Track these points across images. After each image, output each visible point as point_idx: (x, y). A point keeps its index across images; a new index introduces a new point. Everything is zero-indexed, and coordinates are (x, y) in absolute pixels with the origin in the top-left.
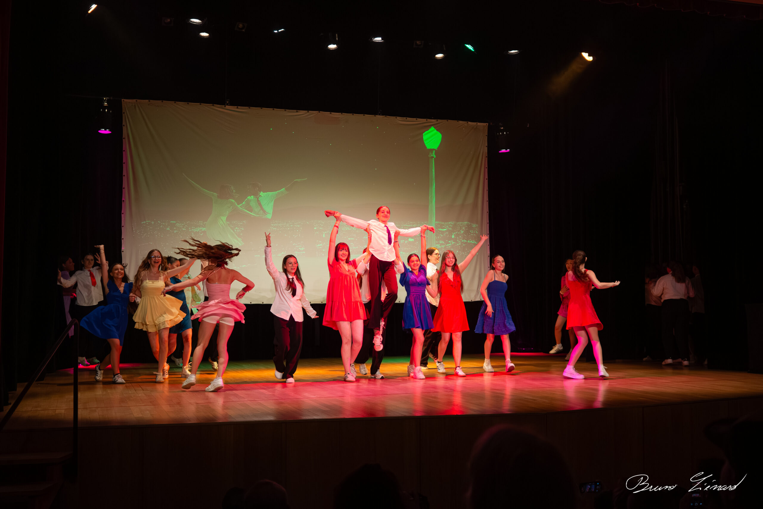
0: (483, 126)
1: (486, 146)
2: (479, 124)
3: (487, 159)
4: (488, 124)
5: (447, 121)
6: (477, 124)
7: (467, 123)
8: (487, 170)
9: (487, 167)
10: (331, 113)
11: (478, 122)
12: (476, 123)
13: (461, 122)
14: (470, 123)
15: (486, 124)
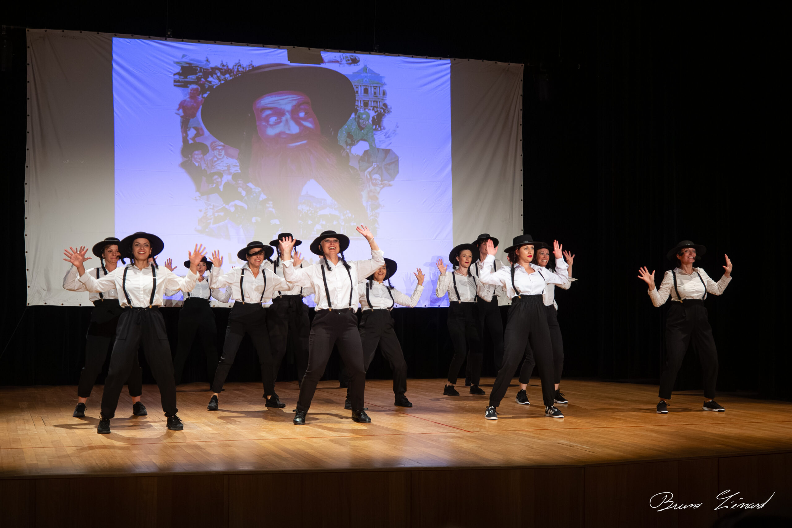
0: (518, 68)
1: (521, 95)
2: (512, 64)
3: (521, 113)
4: (523, 65)
5: (469, 60)
6: (509, 64)
7: (496, 63)
8: (521, 128)
9: (522, 124)
10: (309, 49)
11: (511, 62)
12: (506, 64)
13: (486, 62)
14: (499, 63)
15: (521, 64)
